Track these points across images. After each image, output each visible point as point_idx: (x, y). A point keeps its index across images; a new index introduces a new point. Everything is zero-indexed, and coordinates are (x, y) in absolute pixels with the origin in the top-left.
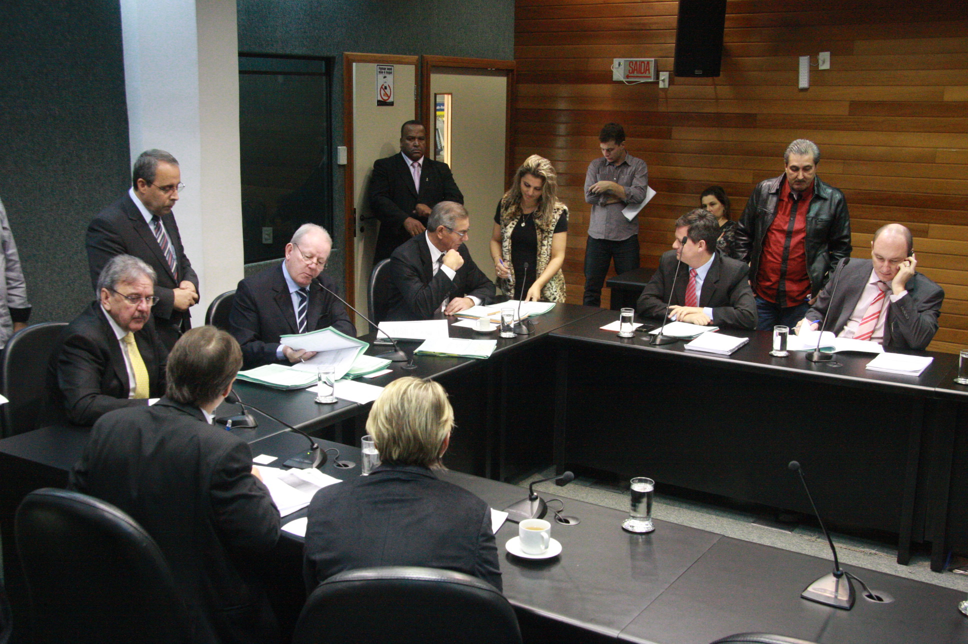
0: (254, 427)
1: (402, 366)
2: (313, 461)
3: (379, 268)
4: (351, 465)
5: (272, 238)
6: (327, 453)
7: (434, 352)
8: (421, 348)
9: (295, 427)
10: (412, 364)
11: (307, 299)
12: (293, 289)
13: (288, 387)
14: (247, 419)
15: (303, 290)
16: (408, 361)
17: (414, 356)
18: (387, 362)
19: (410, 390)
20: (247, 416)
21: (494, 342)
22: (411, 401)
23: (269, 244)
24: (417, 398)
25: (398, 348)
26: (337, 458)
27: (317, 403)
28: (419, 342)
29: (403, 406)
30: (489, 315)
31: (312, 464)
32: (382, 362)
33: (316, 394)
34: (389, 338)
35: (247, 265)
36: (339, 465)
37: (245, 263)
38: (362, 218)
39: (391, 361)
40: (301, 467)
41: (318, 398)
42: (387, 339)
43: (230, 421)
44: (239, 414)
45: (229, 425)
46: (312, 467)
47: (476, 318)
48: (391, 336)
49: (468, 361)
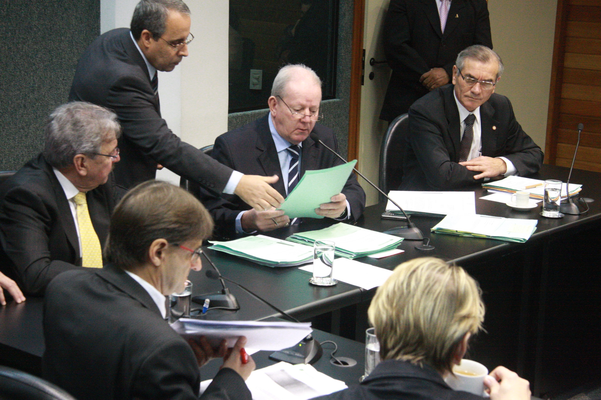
0: (235, 310)
1: (416, 246)
2: (305, 355)
3: (397, 124)
4: (352, 363)
5: (261, 83)
6: (322, 346)
7: (457, 231)
8: (441, 225)
9: (286, 312)
10: (429, 245)
11: (300, 159)
12: (281, 146)
13: (277, 263)
14: (228, 299)
15: (294, 147)
16: (424, 241)
17: (432, 235)
18: (397, 239)
19: (422, 269)
20: (228, 296)
21: (534, 222)
22: (420, 281)
23: (258, 90)
24: (428, 278)
25: (411, 224)
26: (334, 354)
27: (311, 285)
28: (439, 218)
29: (409, 285)
30: (527, 188)
31: (305, 358)
32: (392, 240)
33: (311, 274)
34: (402, 211)
35: (231, 114)
36: (337, 362)
37: (230, 111)
38: (373, 62)
39: (403, 238)
40: (292, 361)
41: (312, 279)
42: (398, 211)
43: (208, 300)
44: (219, 292)
45: (206, 305)
46: (304, 362)
47: (511, 191)
48: (404, 209)
49: (500, 244)
